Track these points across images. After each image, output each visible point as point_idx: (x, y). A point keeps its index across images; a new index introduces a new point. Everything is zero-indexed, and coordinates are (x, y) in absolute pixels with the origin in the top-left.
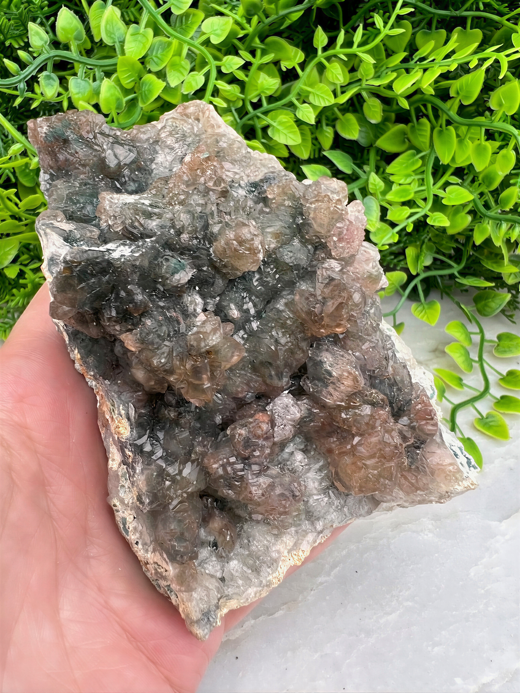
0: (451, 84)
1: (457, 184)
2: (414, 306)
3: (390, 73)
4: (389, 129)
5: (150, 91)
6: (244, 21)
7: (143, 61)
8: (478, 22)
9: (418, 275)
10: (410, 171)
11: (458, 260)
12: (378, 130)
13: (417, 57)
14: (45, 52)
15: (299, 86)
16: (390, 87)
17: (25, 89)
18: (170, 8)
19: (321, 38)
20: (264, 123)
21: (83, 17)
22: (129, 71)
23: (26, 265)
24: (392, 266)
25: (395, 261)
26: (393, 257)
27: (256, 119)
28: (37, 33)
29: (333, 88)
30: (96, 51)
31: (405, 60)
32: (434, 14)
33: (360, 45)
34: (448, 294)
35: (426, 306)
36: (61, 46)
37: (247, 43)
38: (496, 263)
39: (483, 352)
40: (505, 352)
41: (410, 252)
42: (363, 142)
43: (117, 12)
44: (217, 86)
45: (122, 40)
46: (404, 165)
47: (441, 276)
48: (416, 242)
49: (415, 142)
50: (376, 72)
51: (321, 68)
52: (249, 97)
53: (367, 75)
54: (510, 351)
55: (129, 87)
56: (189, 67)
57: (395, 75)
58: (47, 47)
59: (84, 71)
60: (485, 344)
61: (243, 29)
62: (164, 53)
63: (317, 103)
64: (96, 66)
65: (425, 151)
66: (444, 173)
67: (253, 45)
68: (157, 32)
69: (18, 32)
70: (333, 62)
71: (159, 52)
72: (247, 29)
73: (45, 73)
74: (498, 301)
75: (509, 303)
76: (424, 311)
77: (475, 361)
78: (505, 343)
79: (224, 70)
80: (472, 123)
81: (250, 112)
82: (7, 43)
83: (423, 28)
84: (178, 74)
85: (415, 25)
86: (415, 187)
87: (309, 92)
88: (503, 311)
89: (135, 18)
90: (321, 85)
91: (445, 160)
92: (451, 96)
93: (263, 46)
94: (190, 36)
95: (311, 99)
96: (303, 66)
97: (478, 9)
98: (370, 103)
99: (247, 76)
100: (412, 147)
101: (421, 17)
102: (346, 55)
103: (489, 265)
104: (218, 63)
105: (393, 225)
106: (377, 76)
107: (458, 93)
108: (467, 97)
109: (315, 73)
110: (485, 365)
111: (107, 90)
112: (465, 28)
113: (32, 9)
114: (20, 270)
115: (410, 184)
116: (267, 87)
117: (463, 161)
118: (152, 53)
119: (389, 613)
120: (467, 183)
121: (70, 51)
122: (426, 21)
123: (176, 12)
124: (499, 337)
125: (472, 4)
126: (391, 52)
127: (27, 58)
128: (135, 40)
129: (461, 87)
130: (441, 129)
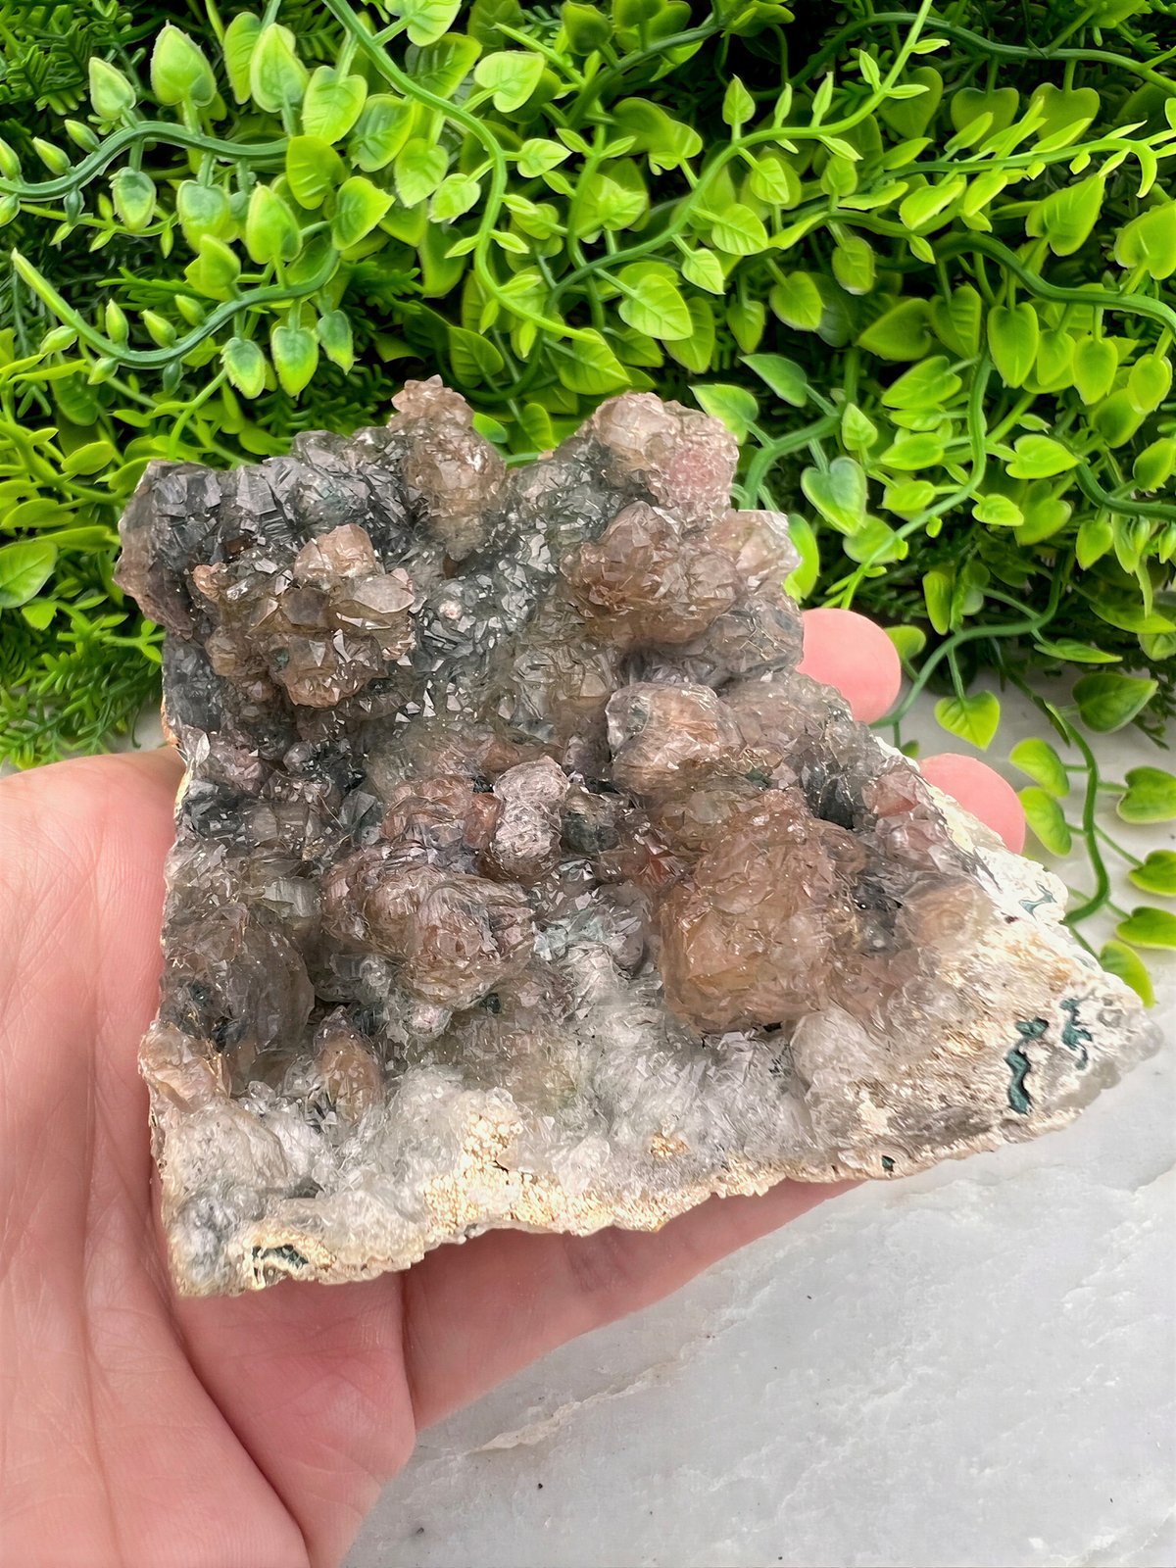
0: (1029, 209)
1: (1041, 432)
2: (941, 705)
3: (892, 182)
4: (887, 307)
5: (360, 216)
6: (569, 64)
7: (343, 147)
8: (1092, 74)
9: (950, 634)
10: (934, 401)
11: (1041, 603)
12: (864, 309)
13: (953, 147)
14: (126, 124)
15: (689, 208)
16: (892, 213)
17: (79, 206)
18: (404, 32)
19: (739, 103)
20: (610, 290)
21: (211, 49)
22: (311, 169)
23: (72, 601)
24: (892, 614)
25: (900, 602)
26: (894, 594)
27: (593, 285)
28: (109, 83)
29: (765, 214)
30: (237, 124)
31: (926, 156)
32: (992, 53)
33: (827, 120)
34: (1015, 680)
35: (966, 704)
36: (159, 113)
37: (574, 112)
38: (1122, 610)
39: (1095, 811)
40: (1143, 810)
41: (934, 583)
42: (830, 336)
43: (287, 38)
44: (509, 206)
45: (297, 100)
46: (924, 388)
47: (1001, 639)
48: (945, 560)
49: (945, 338)
50: (861, 181)
51: (739, 170)
52: (578, 232)
53: (841, 187)
54: (1157, 809)
55: (310, 204)
56: (443, 164)
57: (904, 187)
58: (131, 114)
59: (212, 168)
60: (1100, 791)
61: (566, 80)
62: (391, 131)
63: (729, 248)
64: (239, 157)
65: (968, 357)
66: (1010, 409)
67: (589, 116)
68: (376, 84)
69: (61, 80)
70: (769, 155)
71: (379, 129)
72: (576, 82)
73: (124, 172)
74: (1127, 697)
75: (1154, 702)
76: (962, 717)
77: (1077, 831)
78: (1144, 789)
79: (524, 171)
80: (1073, 296)
81: (579, 267)
82: (40, 105)
83: (968, 84)
84: (423, 179)
85: (950, 78)
86: (946, 438)
87: (712, 223)
88: (1139, 720)
89: (327, 52)
90: (739, 207)
91: (1014, 378)
92: (1029, 234)
93: (609, 120)
94: (449, 93)
95: (716, 238)
96: (698, 163)
97: (1090, 44)
98: (846, 249)
99: (574, 185)
100: (938, 348)
101: (965, 59)
102: (794, 141)
103: (1110, 616)
104: (511, 155)
105: (896, 522)
106: (865, 190)
107: (1044, 229)
108: (1062, 239)
109: (726, 180)
110: (1099, 841)
111: (264, 209)
112: (1060, 86)
113: (96, 29)
114: (58, 611)
115: (935, 431)
116: (618, 210)
117: (1053, 383)
118: (364, 130)
119: (881, 1392)
120: (1059, 433)
121: (182, 123)
122: (973, 68)
123: (418, 39)
124: (1132, 778)
125: (1077, 33)
126: (895, 136)
127: (87, 136)
128: (326, 101)
129: (1052, 219)
130: (1004, 308)
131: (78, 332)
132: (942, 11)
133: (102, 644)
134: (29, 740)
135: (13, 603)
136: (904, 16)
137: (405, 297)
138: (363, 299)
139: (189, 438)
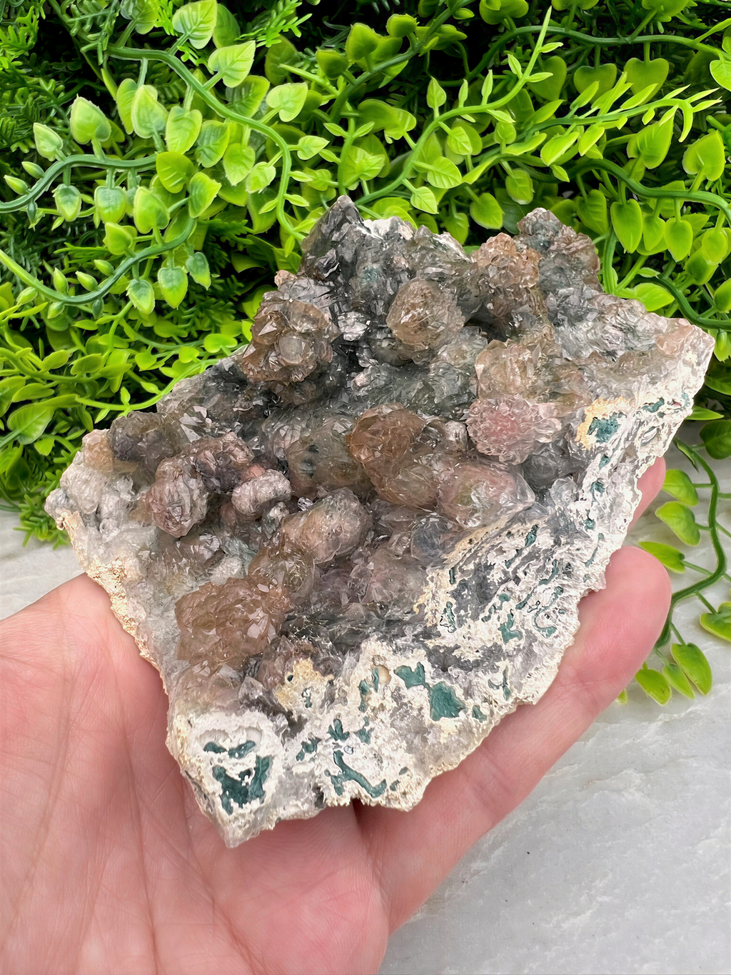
0: (629, 139)
1: (653, 280)
3: (537, 133)
5: (202, 197)
6: (328, 84)
7: (191, 153)
8: (660, 50)
13: (575, 106)
14: (59, 159)
15: (413, 160)
16: (537, 154)
17: (35, 211)
18: (222, 80)
19: (436, 94)
21: (106, 104)
22: (172, 170)
23: (65, 435)
28: (47, 137)
29: (460, 161)
30: (131, 143)
31: (562, 112)
32: (595, 43)
33: (492, 99)
37: (334, 113)
39: (716, 513)
43: (152, 92)
44: (295, 178)
45: (161, 128)
49: (586, 222)
50: (518, 134)
51: (442, 135)
52: (345, 184)
53: (506, 139)
55: (178, 189)
56: (253, 157)
57: (544, 136)
58: (61, 153)
59: (115, 177)
60: (719, 499)
61: (326, 92)
62: (218, 142)
63: (439, 185)
64: (130, 167)
65: (602, 234)
66: (633, 263)
67: (343, 114)
68: (208, 114)
69: (26, 132)
70: (458, 125)
71: (211, 142)
72: (333, 93)
73: (60, 187)
77: (703, 528)
79: (301, 156)
80: (663, 193)
82: (13, 148)
83: (584, 64)
84: (241, 167)
85: (570, 61)
87: (428, 170)
89: (180, 94)
90: (444, 159)
91: (630, 247)
92: (629, 156)
93: (356, 114)
94: (254, 110)
95: (430, 179)
96: (414, 135)
97: (656, 32)
98: (513, 176)
99: (338, 155)
101: (579, 48)
102: (474, 115)
103: (717, 387)
104: (293, 147)
106: (520, 141)
107: (638, 153)
108: (651, 158)
109: (435, 140)
110: (719, 533)
111: (143, 202)
112: (642, 58)
114: (56, 442)
116: (368, 168)
117: (656, 248)
118: (202, 143)
119: (576, 914)
120: (666, 277)
121: (92, 153)
122: (586, 53)
123: (230, 84)
125: (648, 26)
126: (540, 101)
127: (36, 169)
128: (179, 128)
129: (642, 144)
130: (620, 203)
131: (38, 290)
132: (559, 22)
134: (45, 522)
135: (29, 441)
136: (535, 28)
137: (243, 236)
138: (218, 238)
139: (120, 333)
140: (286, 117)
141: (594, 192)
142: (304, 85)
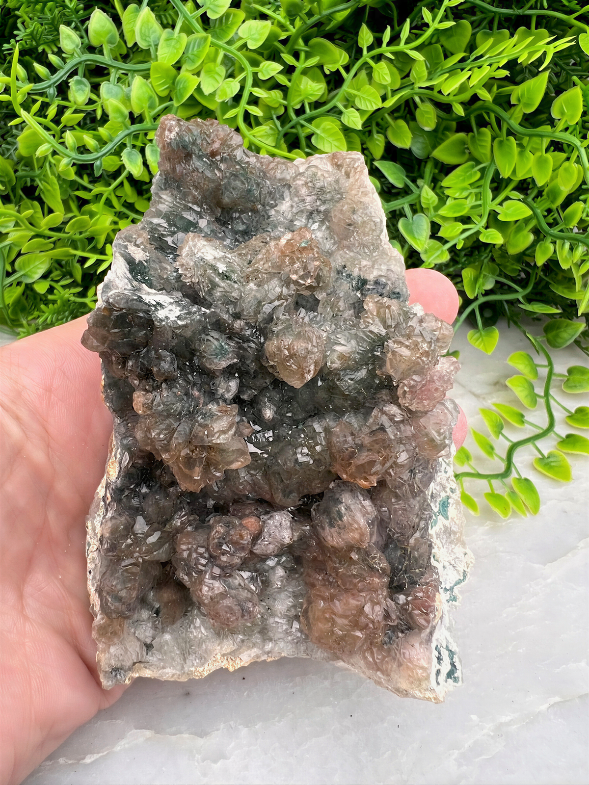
0: (512, 90)
1: (519, 200)
2: (471, 332)
3: (442, 74)
4: (447, 137)
5: (185, 90)
6: (288, 23)
7: (177, 66)
9: (476, 298)
10: (466, 184)
11: (523, 283)
12: (434, 138)
14: (76, 56)
15: (344, 89)
17: (55, 95)
18: (206, 13)
19: (365, 36)
20: (308, 131)
21: (117, 20)
22: (162, 77)
23: (57, 281)
27: (299, 127)
28: (69, 37)
29: (383, 93)
30: (131, 56)
32: (495, 12)
34: (515, 323)
35: (483, 333)
36: (94, 50)
37: (289, 46)
38: (567, 288)
39: (550, 387)
40: (571, 387)
41: (467, 274)
42: (418, 151)
43: (153, 15)
44: (254, 93)
45: (156, 43)
46: (461, 178)
47: (507, 301)
48: (474, 262)
49: (476, 154)
50: (429, 74)
52: (292, 104)
53: (420, 78)
54: (581, 386)
55: (164, 94)
56: (224, 74)
58: (78, 51)
59: (117, 76)
60: (553, 377)
61: (285, 30)
63: (364, 109)
64: (129, 70)
65: (484, 162)
66: (506, 187)
67: (296, 47)
69: (51, 37)
72: (290, 31)
73: (75, 78)
74: (570, 331)
75: (585, 333)
76: (481, 339)
77: (540, 397)
78: (577, 377)
79: (262, 77)
80: (533, 133)
81: (293, 119)
82: (40, 49)
83: (484, 28)
84: (214, 81)
85: (474, 25)
86: (471, 202)
87: (355, 96)
88: (577, 342)
89: (173, 20)
90: (370, 88)
91: (505, 174)
92: (512, 103)
93: (307, 49)
95: (358, 103)
96: (347, 69)
97: (542, 8)
98: (423, 109)
99: (290, 81)
100: (472, 158)
101: (483, 16)
103: (560, 291)
104: (255, 69)
105: (444, 242)
107: (519, 100)
108: (527, 105)
110: (552, 402)
112: (529, 27)
113: (66, 13)
114: (50, 285)
115: (466, 198)
116: (311, 92)
117: (524, 175)
118: (186, 57)
120: (530, 199)
121: (103, 54)
122: (487, 20)
123: (212, 16)
124: (570, 371)
125: (536, 2)
126: (448, 54)
127: (58, 62)
128: (168, 46)
129: (523, 95)
130: (502, 139)
131: (53, 146)
133: (69, 301)
135: (29, 281)
139: (109, 203)
140: (252, 46)
141: (483, 129)
142: (269, 23)
